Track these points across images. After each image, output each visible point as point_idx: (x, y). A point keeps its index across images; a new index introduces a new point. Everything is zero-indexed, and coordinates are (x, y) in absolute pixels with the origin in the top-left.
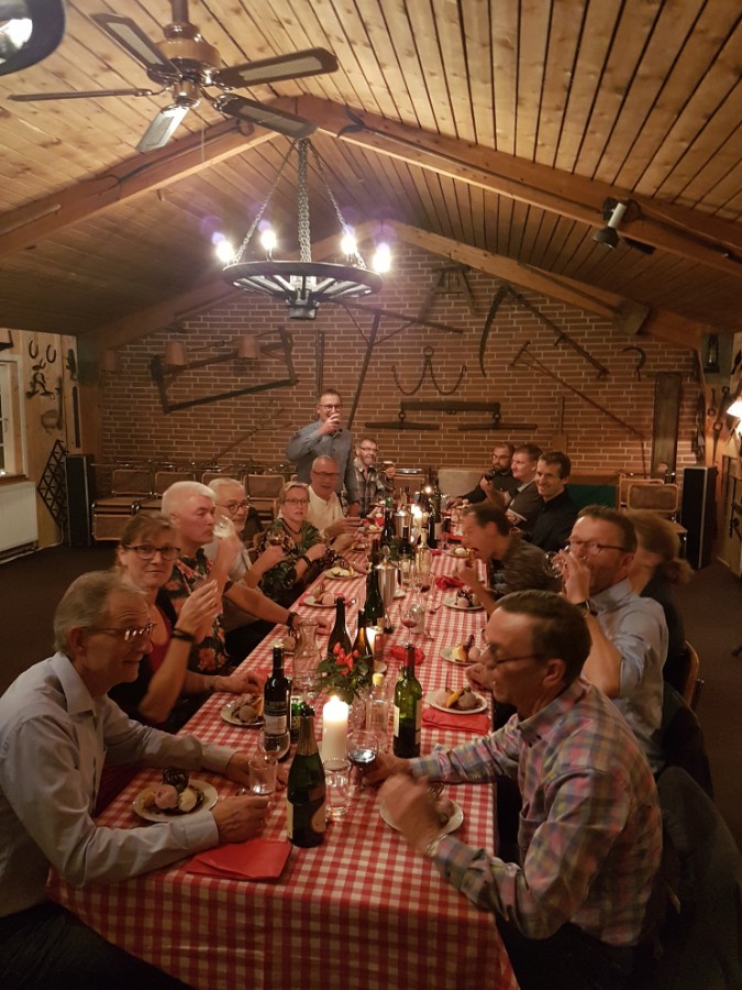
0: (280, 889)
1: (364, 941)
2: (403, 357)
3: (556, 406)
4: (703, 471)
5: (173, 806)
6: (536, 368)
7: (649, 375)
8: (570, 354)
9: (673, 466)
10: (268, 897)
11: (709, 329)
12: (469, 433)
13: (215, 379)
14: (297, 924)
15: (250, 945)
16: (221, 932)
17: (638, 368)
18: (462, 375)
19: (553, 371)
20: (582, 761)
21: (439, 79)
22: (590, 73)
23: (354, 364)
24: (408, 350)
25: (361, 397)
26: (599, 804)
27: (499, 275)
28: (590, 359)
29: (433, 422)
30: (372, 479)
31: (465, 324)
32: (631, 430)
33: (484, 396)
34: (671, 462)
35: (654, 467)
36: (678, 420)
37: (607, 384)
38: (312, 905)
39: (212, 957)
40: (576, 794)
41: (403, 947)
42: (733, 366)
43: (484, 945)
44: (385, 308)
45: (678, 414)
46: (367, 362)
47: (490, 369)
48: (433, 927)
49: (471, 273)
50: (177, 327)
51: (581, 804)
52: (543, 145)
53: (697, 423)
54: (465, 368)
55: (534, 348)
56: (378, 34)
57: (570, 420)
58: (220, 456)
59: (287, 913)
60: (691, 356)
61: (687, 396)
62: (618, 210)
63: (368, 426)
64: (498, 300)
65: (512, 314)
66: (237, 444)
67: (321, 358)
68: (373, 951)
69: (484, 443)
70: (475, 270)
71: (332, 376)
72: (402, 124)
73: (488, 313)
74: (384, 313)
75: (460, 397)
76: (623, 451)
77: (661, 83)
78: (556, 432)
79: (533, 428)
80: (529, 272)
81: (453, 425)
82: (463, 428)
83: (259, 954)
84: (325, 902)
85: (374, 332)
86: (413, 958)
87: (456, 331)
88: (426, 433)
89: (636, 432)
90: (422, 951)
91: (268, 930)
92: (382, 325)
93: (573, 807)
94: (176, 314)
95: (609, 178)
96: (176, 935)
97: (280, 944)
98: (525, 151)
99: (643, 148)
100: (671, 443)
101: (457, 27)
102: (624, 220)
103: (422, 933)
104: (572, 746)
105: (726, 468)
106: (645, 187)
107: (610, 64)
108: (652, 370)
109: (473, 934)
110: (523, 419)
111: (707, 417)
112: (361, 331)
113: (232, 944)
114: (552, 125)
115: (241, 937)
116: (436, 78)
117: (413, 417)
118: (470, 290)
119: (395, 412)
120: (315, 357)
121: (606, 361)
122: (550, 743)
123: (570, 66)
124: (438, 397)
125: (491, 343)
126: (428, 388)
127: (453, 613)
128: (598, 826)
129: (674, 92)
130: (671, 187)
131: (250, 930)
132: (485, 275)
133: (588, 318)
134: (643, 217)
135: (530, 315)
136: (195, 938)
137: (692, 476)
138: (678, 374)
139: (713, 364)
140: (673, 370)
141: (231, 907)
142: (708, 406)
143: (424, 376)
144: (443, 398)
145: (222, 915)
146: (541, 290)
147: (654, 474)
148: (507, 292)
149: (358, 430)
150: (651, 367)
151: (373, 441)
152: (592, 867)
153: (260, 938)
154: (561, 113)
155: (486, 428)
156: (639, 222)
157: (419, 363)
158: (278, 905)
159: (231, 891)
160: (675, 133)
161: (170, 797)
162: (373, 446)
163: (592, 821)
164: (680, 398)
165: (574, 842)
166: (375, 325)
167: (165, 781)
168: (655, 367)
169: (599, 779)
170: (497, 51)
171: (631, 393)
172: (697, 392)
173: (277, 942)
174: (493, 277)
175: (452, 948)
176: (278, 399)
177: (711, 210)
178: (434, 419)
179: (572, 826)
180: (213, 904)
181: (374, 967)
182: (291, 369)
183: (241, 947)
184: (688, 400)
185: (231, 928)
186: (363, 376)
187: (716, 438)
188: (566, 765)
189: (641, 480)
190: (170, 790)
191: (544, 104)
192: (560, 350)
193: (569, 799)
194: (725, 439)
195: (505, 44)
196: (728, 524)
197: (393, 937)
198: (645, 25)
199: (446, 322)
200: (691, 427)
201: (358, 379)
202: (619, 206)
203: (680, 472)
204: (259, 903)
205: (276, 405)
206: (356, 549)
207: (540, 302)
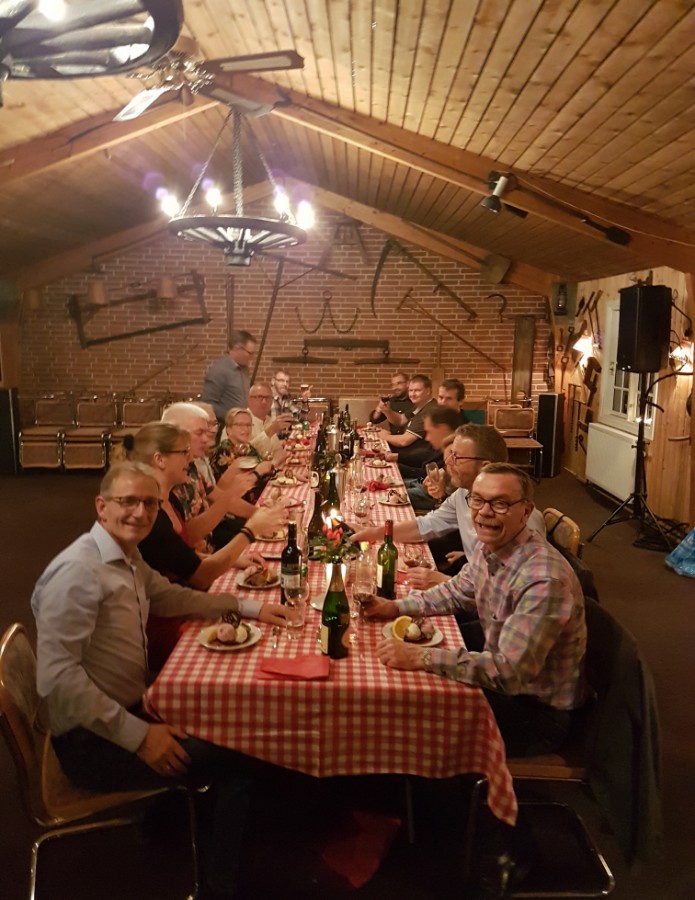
0: (330, 684)
1: (392, 716)
2: (304, 299)
3: (435, 344)
4: (554, 397)
5: (231, 639)
6: (417, 311)
7: (511, 318)
8: (446, 300)
9: (529, 393)
10: (323, 690)
11: (558, 279)
12: (363, 367)
13: (130, 317)
14: (343, 707)
15: (308, 727)
16: (287, 719)
17: (501, 311)
18: (356, 316)
19: (432, 314)
20: (542, 573)
21: (366, 71)
22: (495, 77)
23: (261, 305)
24: (309, 294)
25: (268, 335)
26: (554, 601)
27: (386, 230)
28: (463, 305)
29: (332, 357)
30: (286, 405)
31: (358, 272)
32: (496, 363)
33: (375, 336)
34: (527, 390)
35: (514, 394)
36: (533, 356)
37: (476, 325)
38: (355, 693)
39: (280, 739)
40: (539, 595)
41: (420, 717)
42: (577, 309)
43: (477, 709)
44: (288, 256)
45: (533, 350)
46: (272, 305)
47: (380, 311)
48: (441, 701)
49: (362, 228)
50: (94, 269)
51: (542, 602)
52: (444, 127)
53: (548, 357)
54: (359, 311)
55: (416, 295)
56: (321, 33)
57: (446, 355)
58: (138, 387)
59: (336, 700)
60: (543, 301)
61: (540, 335)
62: (501, 182)
63: (276, 360)
64: (386, 252)
65: (397, 263)
66: (153, 377)
67: (230, 298)
68: (398, 722)
69: (377, 376)
70: (366, 226)
71: (242, 315)
72: (324, 102)
73: (377, 263)
74: (288, 260)
75: (355, 335)
76: (489, 382)
77: (548, 88)
78: (435, 366)
79: (416, 362)
80: (411, 228)
81: (350, 360)
82: (358, 363)
83: (315, 733)
84: (364, 690)
85: (279, 276)
86: (427, 725)
87: (351, 277)
88: (326, 366)
89: (499, 366)
90: (433, 719)
91: (322, 714)
92: (286, 271)
93: (536, 604)
94: (95, 257)
95: (494, 156)
96: (253, 725)
97: (331, 724)
98: (427, 130)
99: (525, 135)
100: (527, 374)
101: (390, 35)
102: (506, 190)
103: (434, 705)
104: (532, 565)
105: (572, 395)
106: (522, 164)
107: (510, 72)
108: (512, 313)
109: (469, 702)
110: (408, 355)
111: (556, 353)
112: (266, 276)
113: (295, 727)
114: (455, 112)
115: (302, 722)
116: (363, 70)
117: (316, 352)
118: (362, 243)
119: (299, 348)
120: (226, 298)
121: (474, 305)
122: (514, 567)
123: (478, 70)
124: (336, 335)
125: (381, 288)
126: (328, 327)
127: (387, 508)
128: (553, 616)
129: (557, 95)
130: (544, 166)
131: (309, 716)
132: (375, 230)
133: (460, 269)
134: (519, 188)
135: (412, 266)
136: (267, 726)
137: (546, 402)
138: (532, 316)
139: (562, 308)
140: (529, 313)
141: (295, 700)
142: (557, 343)
143: (323, 317)
144: (341, 336)
145: (288, 707)
146: (422, 244)
147: (514, 400)
148: (393, 245)
149: (267, 364)
150: (511, 310)
151: (287, 373)
152: (550, 644)
153: (316, 721)
154: (464, 104)
155: (377, 362)
156: (516, 192)
157: (319, 305)
158: (329, 695)
159: (295, 688)
160: (553, 125)
161: (230, 632)
162: (287, 378)
163: (549, 611)
164: (535, 337)
165: (538, 627)
166: (280, 270)
167: (224, 621)
168: (515, 311)
169: (554, 583)
170: (421, 55)
171: (495, 332)
172: (547, 332)
173: (329, 722)
174: (382, 231)
175: (455, 714)
176: (191, 336)
177: (573, 184)
178: (333, 354)
179: (537, 616)
180: (281, 699)
181: (399, 734)
182: (203, 308)
183: (301, 729)
184: (541, 338)
185: (295, 715)
186: (270, 316)
187: (564, 369)
188: (530, 577)
189: (503, 406)
190: (228, 627)
191: (451, 96)
192: (438, 297)
193: (534, 598)
194: (571, 370)
195: (428, 50)
196: (574, 440)
197: (413, 710)
198: (542, 47)
199: (342, 270)
200: (543, 360)
201: (265, 318)
202: (502, 179)
203: (535, 398)
204: (316, 695)
205: (190, 341)
206: (290, 463)
207: (420, 254)
